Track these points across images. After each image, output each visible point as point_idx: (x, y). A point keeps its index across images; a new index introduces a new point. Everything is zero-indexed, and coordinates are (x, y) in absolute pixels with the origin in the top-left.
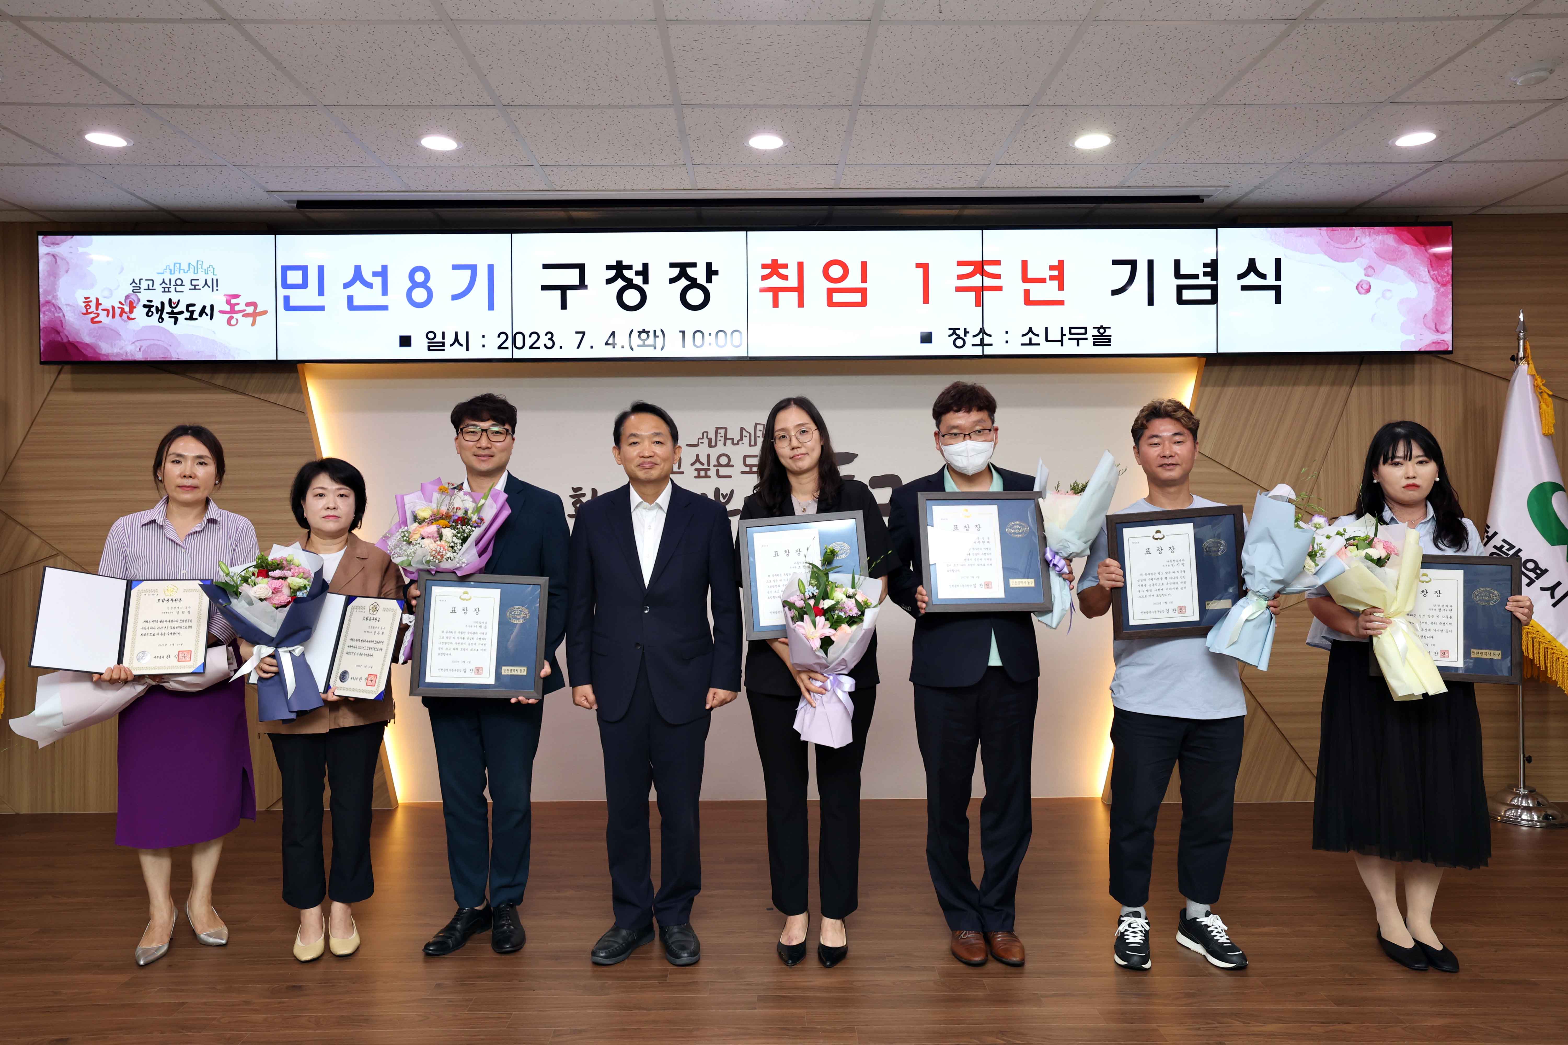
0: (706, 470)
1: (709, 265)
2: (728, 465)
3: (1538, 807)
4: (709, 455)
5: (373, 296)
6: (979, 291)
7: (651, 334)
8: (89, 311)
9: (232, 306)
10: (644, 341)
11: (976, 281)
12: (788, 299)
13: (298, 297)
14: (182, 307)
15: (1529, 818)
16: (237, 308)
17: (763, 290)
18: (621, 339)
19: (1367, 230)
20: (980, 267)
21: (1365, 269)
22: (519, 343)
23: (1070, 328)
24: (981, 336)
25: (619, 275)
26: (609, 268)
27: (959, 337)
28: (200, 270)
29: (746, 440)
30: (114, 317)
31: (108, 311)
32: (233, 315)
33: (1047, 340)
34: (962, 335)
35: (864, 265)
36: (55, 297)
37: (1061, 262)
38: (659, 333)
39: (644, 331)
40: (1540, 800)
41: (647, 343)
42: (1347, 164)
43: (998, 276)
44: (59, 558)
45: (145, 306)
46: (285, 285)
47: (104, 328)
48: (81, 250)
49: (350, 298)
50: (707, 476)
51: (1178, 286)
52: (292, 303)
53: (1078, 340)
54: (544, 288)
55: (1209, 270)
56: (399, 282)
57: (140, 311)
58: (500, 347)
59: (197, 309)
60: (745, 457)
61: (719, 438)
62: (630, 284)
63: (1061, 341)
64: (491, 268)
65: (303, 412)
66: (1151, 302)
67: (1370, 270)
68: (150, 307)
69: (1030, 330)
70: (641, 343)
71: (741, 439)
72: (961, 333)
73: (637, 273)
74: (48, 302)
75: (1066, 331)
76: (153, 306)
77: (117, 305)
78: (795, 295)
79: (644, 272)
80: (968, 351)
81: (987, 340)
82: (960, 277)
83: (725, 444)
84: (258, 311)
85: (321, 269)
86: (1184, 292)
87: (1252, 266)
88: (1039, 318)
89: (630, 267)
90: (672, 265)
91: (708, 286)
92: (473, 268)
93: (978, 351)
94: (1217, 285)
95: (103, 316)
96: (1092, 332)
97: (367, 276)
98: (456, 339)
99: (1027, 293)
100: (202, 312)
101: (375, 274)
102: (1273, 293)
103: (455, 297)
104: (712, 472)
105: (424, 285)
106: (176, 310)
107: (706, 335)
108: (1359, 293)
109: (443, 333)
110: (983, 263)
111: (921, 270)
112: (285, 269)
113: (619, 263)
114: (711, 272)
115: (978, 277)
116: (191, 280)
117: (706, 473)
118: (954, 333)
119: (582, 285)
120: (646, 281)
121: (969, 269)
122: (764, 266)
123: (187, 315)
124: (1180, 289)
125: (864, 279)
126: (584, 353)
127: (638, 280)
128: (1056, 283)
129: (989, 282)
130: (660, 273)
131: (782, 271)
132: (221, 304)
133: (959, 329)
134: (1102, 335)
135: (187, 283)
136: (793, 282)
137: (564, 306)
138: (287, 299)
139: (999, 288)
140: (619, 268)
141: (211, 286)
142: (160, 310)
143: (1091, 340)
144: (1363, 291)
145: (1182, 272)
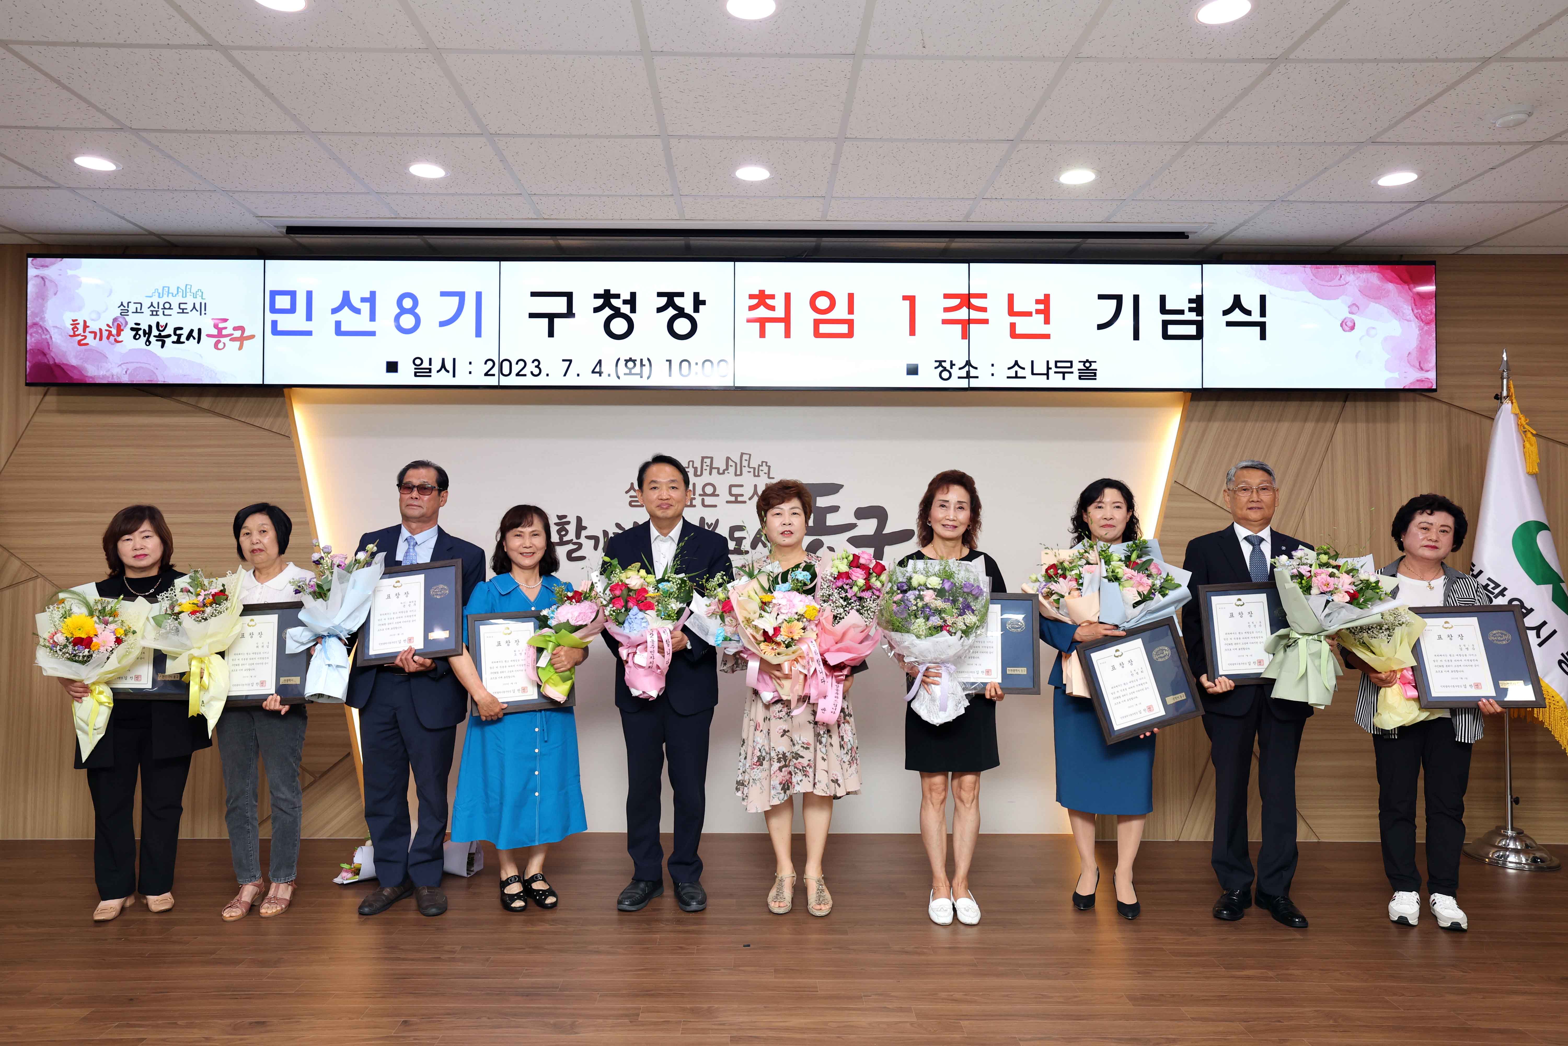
1: (696, 295)
2: (714, 494)
3: (1526, 849)
5: (361, 322)
6: (966, 324)
7: (638, 363)
8: (77, 333)
9: (220, 330)
10: (630, 369)
11: (963, 314)
12: (775, 330)
13: (285, 322)
14: (169, 331)
15: (1517, 861)
16: (224, 332)
17: (749, 320)
18: (608, 367)
19: (1351, 268)
20: (966, 300)
21: (1349, 307)
22: (506, 371)
23: (1056, 362)
24: (967, 368)
25: (607, 304)
26: (597, 296)
27: (945, 369)
28: (188, 294)
29: (732, 470)
30: (101, 339)
31: (95, 333)
32: (221, 339)
33: (1033, 374)
34: (948, 368)
35: (851, 297)
36: (43, 319)
37: (1047, 297)
38: (645, 362)
39: (630, 360)
40: (1528, 842)
42: (1330, 203)
43: (984, 310)
44: (39, 580)
45: (132, 329)
46: (273, 310)
47: (91, 350)
48: (70, 272)
49: (338, 324)
51: (1163, 321)
52: (280, 328)
53: (1064, 373)
54: (532, 316)
55: (1194, 305)
56: (387, 308)
57: (127, 334)
58: (486, 374)
59: (185, 332)
60: (731, 486)
61: (705, 467)
62: (617, 313)
63: (1047, 374)
64: (479, 295)
65: (289, 437)
66: (1136, 337)
67: (1354, 307)
68: (137, 330)
69: (1016, 363)
70: (627, 371)
71: (727, 469)
72: (947, 365)
73: (625, 302)
74: (35, 324)
75: (1052, 365)
76: (140, 329)
77: (104, 328)
78: (781, 326)
79: (632, 302)
80: (954, 383)
81: (973, 373)
82: (946, 310)
83: (710, 474)
84: (245, 335)
85: (309, 294)
86: (1170, 327)
87: (1237, 303)
88: (1025, 351)
89: (617, 296)
90: (660, 295)
91: (695, 315)
92: (461, 295)
93: (964, 384)
94: (1202, 320)
95: (90, 339)
96: (1078, 366)
97: (355, 301)
98: (443, 366)
99: (1013, 326)
100: (190, 335)
101: (363, 300)
102: (1258, 329)
103: (443, 324)
104: (698, 501)
105: (412, 311)
106: (163, 334)
107: (693, 364)
108: (1344, 330)
109: (430, 359)
110: (969, 296)
111: (908, 302)
112: (274, 294)
113: (607, 292)
114: (698, 302)
115: (965, 310)
116: (180, 304)
118: (940, 365)
119: (570, 314)
120: (633, 310)
121: (956, 302)
122: (751, 297)
123: (175, 338)
124: (1165, 324)
125: (851, 311)
126: (571, 380)
127: (626, 309)
128: (1042, 316)
129: (975, 315)
130: (648, 303)
131: (769, 301)
132: (208, 329)
133: (945, 361)
134: (1087, 368)
135: (175, 306)
136: (780, 313)
137: (551, 334)
138: (274, 323)
139: (986, 321)
140: (607, 297)
141: (199, 310)
142: (147, 333)
143: (1076, 374)
144: (1347, 329)
145: (1168, 308)
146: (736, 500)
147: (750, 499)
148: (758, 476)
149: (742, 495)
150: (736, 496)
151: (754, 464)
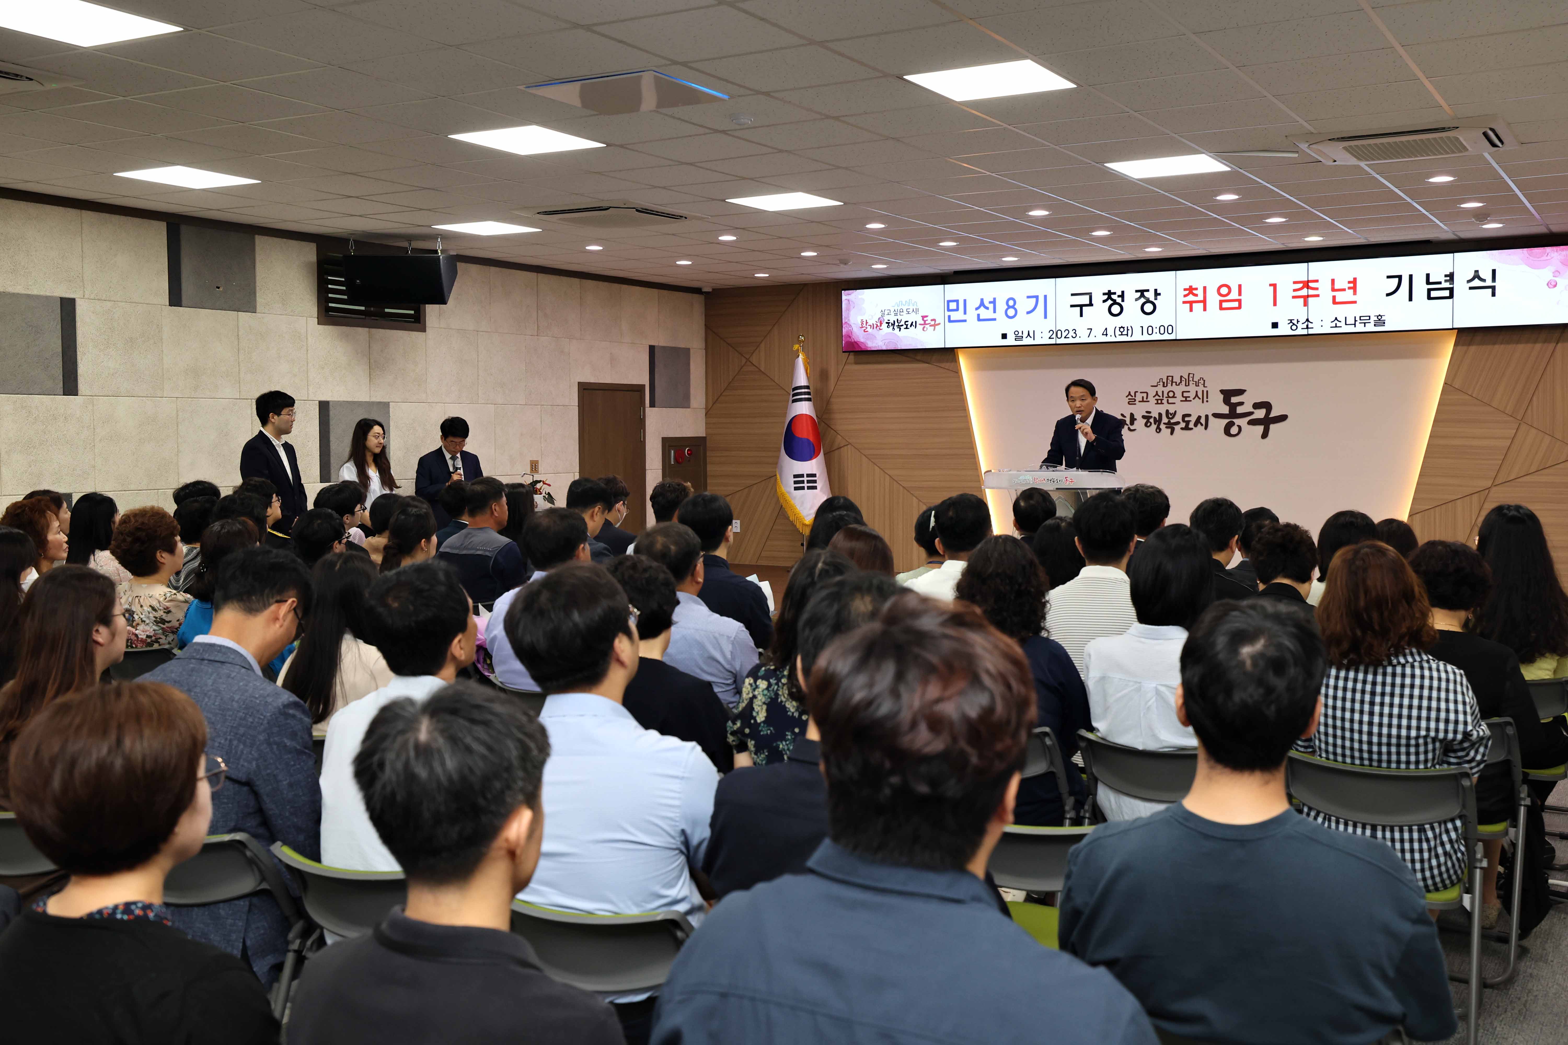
0: (1161, 400)
1: (1156, 290)
2: (1174, 397)
4: (1163, 392)
5: (988, 314)
6: (1306, 298)
7: (1126, 329)
8: (863, 326)
9: (925, 321)
10: (1122, 332)
11: (1304, 292)
12: (1198, 307)
13: (955, 316)
14: (903, 323)
16: (927, 322)
17: (1184, 302)
18: (1110, 332)
19: (1555, 248)
20: (1306, 284)
21: (1554, 273)
22: (1059, 336)
23: (1360, 317)
24: (1306, 323)
25: (1110, 298)
26: (1104, 294)
27: (1294, 324)
28: (910, 304)
29: (1183, 383)
30: (873, 329)
31: (871, 326)
32: (925, 326)
33: (1346, 324)
34: (1296, 323)
35: (1240, 286)
36: (849, 320)
37: (1355, 279)
38: (1130, 328)
39: (1122, 327)
41: (1123, 333)
43: (1317, 289)
44: (849, 446)
45: (887, 323)
46: (949, 310)
47: (869, 334)
48: (860, 297)
49: (978, 315)
50: (1162, 403)
51: (1428, 289)
52: (952, 319)
53: (1365, 323)
54: (1072, 306)
56: (1001, 306)
57: (885, 325)
58: (1050, 338)
59: (909, 323)
60: (1183, 392)
61: (1169, 382)
62: (1115, 303)
63: (1355, 324)
64: (1045, 297)
65: (957, 372)
66: (1411, 299)
67: (1557, 273)
69: (1336, 319)
70: (1120, 333)
71: (1181, 382)
73: (1119, 296)
74: (846, 323)
75: (1358, 319)
76: (890, 323)
77: (875, 323)
78: (1202, 305)
79: (1122, 296)
80: (1300, 332)
81: (1310, 325)
82: (1295, 290)
83: (1172, 385)
84: (936, 323)
85: (965, 301)
86: (1432, 292)
87: (1477, 275)
88: (1341, 312)
89: (1115, 293)
90: (1137, 291)
91: (1155, 302)
92: (1037, 297)
93: (1305, 332)
94: (1453, 288)
95: (869, 329)
96: (1373, 318)
97: (986, 304)
98: (1029, 335)
99: (1334, 297)
100: (912, 324)
101: (990, 302)
102: (1490, 290)
103: (1028, 313)
104: (1165, 401)
105: (1013, 307)
106: (900, 324)
107: (1154, 328)
108: (1550, 288)
109: (1022, 332)
110: (1308, 281)
111: (1272, 287)
112: (949, 302)
113: (1109, 291)
114: (1157, 294)
115: (1305, 289)
116: (907, 309)
117: (1161, 402)
118: (1291, 322)
119: (1091, 304)
120: (1123, 301)
121: (1300, 285)
122: (1185, 290)
123: (905, 326)
124: (1429, 291)
125: (1240, 294)
126: (1092, 340)
128: (1352, 290)
129: (1311, 292)
130: (1131, 296)
131: (1195, 292)
132: (920, 321)
133: (1294, 320)
134: (1380, 320)
135: (905, 311)
136: (1201, 298)
137: (1081, 315)
138: (949, 317)
139: (1318, 296)
140: (1109, 294)
141: (915, 311)
142: (893, 325)
143: (1373, 323)
144: (1552, 286)
145: (1431, 281)
146: (1186, 399)
147: (1194, 399)
148: (1198, 386)
149: (1189, 397)
150: (1186, 397)
151: (1196, 379)
